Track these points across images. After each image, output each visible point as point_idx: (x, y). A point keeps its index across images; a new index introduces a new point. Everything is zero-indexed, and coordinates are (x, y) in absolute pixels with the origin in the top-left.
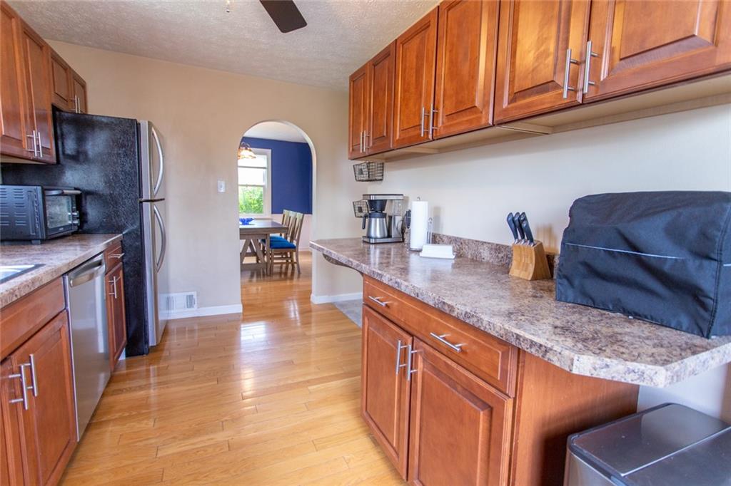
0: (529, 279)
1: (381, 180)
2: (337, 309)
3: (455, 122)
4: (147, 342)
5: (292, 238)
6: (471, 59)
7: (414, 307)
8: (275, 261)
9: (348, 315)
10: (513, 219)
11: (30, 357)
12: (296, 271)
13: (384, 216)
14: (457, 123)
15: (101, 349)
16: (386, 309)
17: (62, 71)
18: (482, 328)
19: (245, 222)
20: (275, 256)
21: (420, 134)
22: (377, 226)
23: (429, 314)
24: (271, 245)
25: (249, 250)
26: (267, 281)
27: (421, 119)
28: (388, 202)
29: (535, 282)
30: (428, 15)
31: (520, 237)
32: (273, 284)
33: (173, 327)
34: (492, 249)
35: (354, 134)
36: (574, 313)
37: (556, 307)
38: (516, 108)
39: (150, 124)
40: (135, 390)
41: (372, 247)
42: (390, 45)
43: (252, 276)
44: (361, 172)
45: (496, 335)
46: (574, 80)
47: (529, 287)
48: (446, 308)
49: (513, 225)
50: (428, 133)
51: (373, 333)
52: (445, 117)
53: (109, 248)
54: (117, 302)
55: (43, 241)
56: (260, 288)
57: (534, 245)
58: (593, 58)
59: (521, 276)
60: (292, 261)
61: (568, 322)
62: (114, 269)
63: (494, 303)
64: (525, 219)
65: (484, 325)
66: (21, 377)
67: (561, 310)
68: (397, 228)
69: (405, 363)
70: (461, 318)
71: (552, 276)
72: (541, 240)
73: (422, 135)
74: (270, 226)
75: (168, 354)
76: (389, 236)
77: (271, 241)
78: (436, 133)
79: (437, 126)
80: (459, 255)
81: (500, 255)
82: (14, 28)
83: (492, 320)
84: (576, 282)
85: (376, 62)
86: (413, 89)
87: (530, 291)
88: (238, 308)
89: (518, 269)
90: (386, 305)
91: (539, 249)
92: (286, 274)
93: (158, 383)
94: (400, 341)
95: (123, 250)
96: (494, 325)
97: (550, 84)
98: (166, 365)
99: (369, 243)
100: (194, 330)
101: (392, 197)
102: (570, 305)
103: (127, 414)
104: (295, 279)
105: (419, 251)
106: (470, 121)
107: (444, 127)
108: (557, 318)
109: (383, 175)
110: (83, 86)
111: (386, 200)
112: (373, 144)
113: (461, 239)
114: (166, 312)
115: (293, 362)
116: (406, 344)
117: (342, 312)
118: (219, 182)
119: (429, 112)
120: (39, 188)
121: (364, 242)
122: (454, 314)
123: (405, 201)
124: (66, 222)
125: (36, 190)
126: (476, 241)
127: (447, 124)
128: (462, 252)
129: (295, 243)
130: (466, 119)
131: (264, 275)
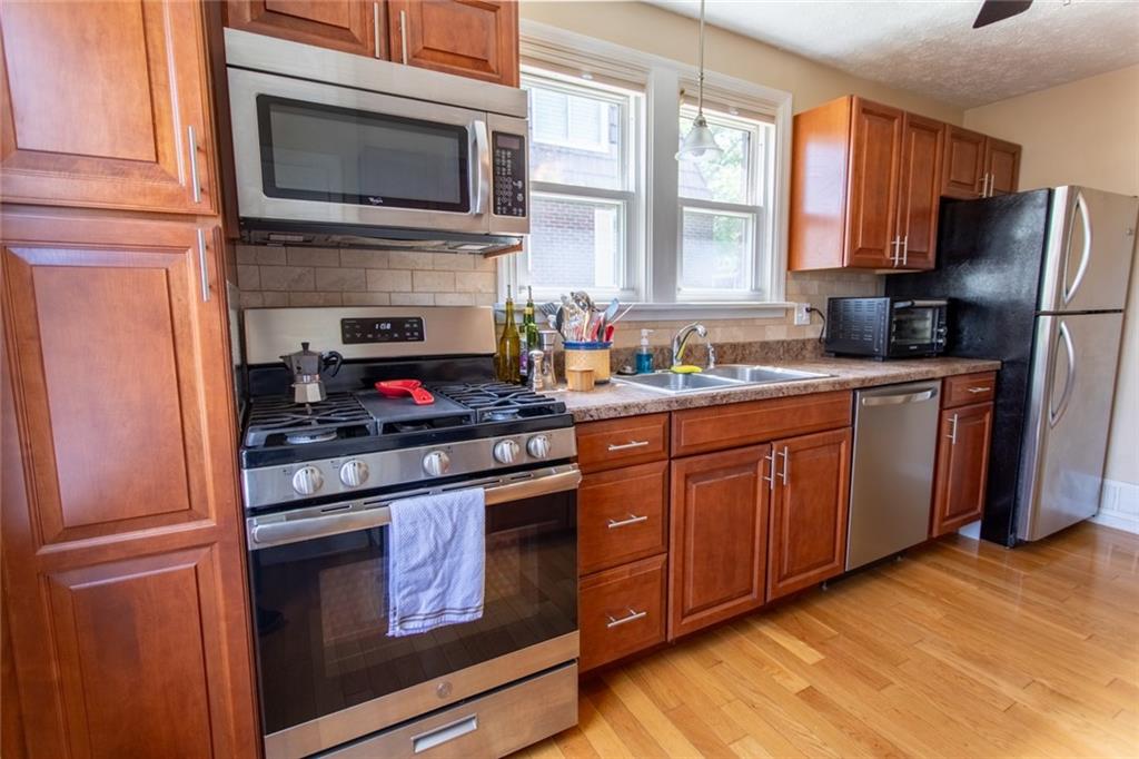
4: (1013, 531)
11: (784, 449)
17: (970, 147)
39: (1073, 189)
55: (885, 359)
62: (968, 407)
110: (1015, 153)
120: (888, 299)
124: (926, 339)
125: (885, 303)
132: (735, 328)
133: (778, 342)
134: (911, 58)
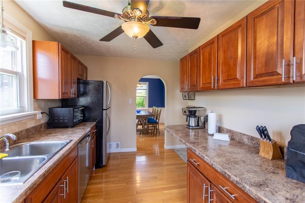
0: (270, 158)
1: (194, 100)
2: (175, 152)
3: (228, 83)
4: (102, 163)
5: (156, 119)
6: (234, 58)
7: (211, 169)
8: (150, 128)
9: (180, 156)
10: (259, 128)
11: (67, 178)
12: (158, 133)
13: (195, 117)
14: (228, 84)
15: (87, 165)
16: (198, 166)
17: (81, 65)
18: (246, 191)
19: (138, 112)
20: (150, 126)
21: (211, 87)
22: (193, 122)
23: (218, 175)
24: (148, 122)
25: (140, 123)
26: (147, 137)
27: (211, 80)
28: (197, 111)
29: (274, 161)
30: (213, 38)
31: (263, 137)
32: (149, 138)
33: (111, 156)
34: (249, 138)
35: (182, 82)
36: (298, 188)
37: (286, 182)
38: (257, 81)
39: (107, 82)
40: (97, 184)
41: (191, 130)
42: (197, 49)
43: (140, 134)
44: (185, 96)
45: (253, 197)
46: (288, 72)
47: (270, 165)
48: (227, 175)
49: (259, 131)
50: (215, 86)
51: (192, 175)
52: (222, 81)
53: (92, 128)
54: (93, 149)
55: (72, 127)
56: (143, 139)
57: (272, 142)
58: (297, 64)
59: (265, 157)
60: (156, 128)
61: (294, 196)
62: (93, 136)
63: (251, 176)
64: (266, 130)
65: (247, 190)
66: (64, 186)
67: (289, 185)
68: (202, 122)
69: (207, 194)
70: (235, 182)
71: (283, 157)
72: (276, 140)
73: (212, 88)
74: (148, 114)
75: (109, 169)
76: (198, 125)
77: (148, 120)
78: (219, 87)
79: (219, 84)
80: (232, 139)
81: (254, 142)
82: (69, 57)
83: (251, 189)
84: (298, 170)
85: (191, 54)
86: (207, 67)
87: (271, 168)
88: (135, 149)
89: (264, 152)
90: (198, 164)
91: (275, 145)
92: (154, 133)
93: (106, 182)
94: (204, 184)
95: (96, 129)
96: (252, 192)
97: (275, 73)
98: (109, 174)
99: (189, 128)
100: (119, 158)
101: (199, 109)
102: (295, 181)
103: (94, 195)
104: (158, 137)
105: (213, 135)
106: (235, 84)
107: (222, 85)
108: (287, 191)
109: (195, 98)
110: (87, 69)
111: (196, 110)
112: (190, 87)
113: (233, 131)
114: (109, 150)
115: (157, 177)
116: (207, 186)
117: (177, 154)
118: (129, 99)
119: (215, 78)
120: (72, 108)
121: (187, 128)
122: (231, 180)
123: (205, 110)
124: (79, 118)
125: (71, 109)
126: (241, 133)
127: (224, 84)
128: (233, 137)
129: (157, 121)
130: (233, 83)
131: (145, 134)
132: (14, 126)
133: (32, 128)
134: (68, 37)
